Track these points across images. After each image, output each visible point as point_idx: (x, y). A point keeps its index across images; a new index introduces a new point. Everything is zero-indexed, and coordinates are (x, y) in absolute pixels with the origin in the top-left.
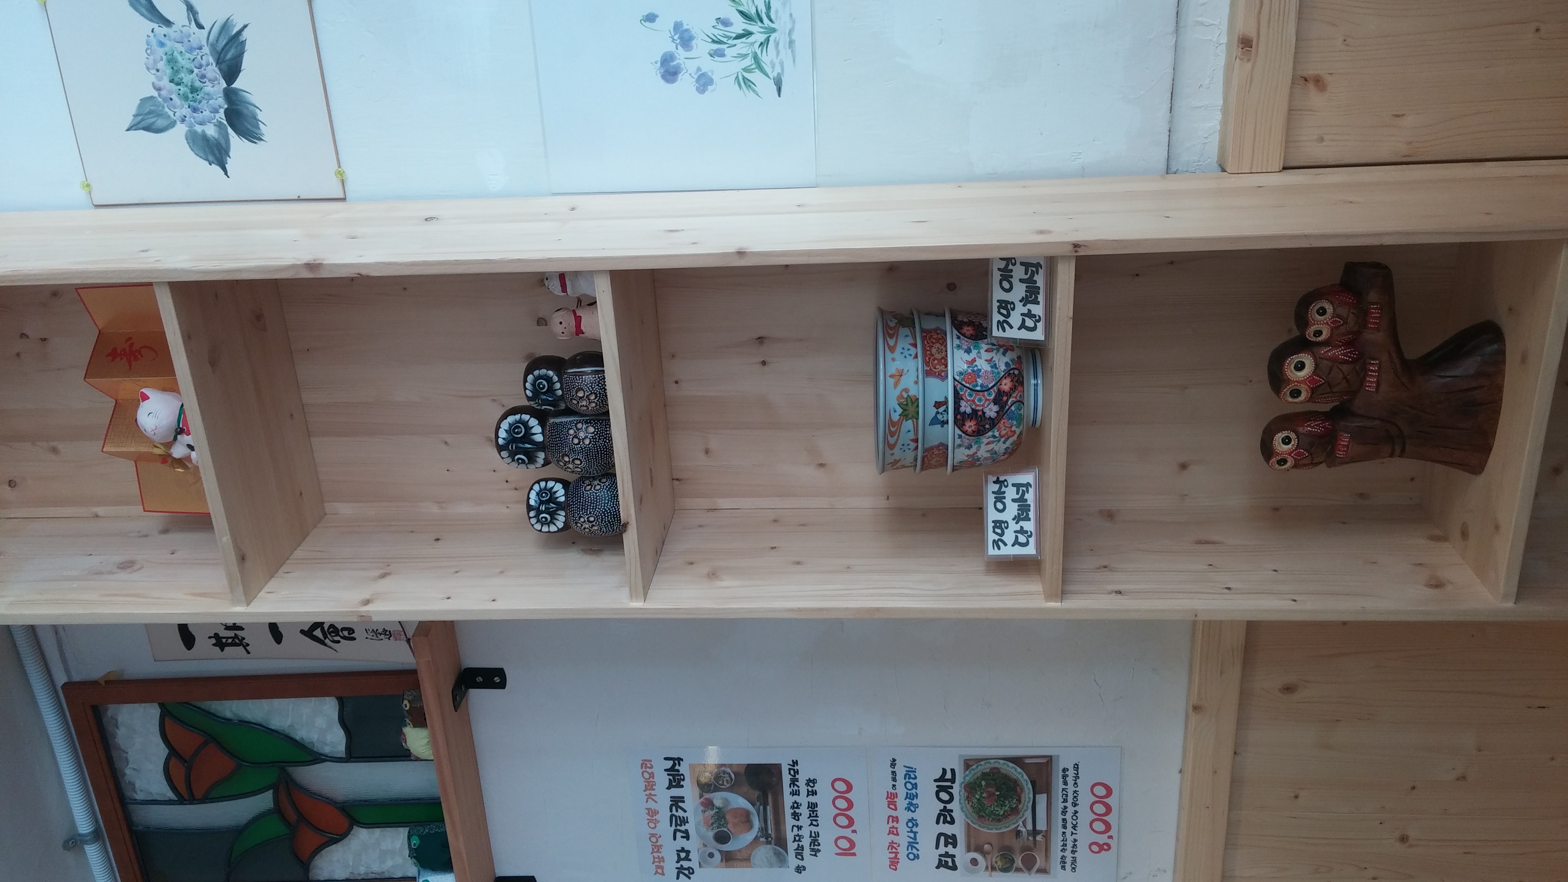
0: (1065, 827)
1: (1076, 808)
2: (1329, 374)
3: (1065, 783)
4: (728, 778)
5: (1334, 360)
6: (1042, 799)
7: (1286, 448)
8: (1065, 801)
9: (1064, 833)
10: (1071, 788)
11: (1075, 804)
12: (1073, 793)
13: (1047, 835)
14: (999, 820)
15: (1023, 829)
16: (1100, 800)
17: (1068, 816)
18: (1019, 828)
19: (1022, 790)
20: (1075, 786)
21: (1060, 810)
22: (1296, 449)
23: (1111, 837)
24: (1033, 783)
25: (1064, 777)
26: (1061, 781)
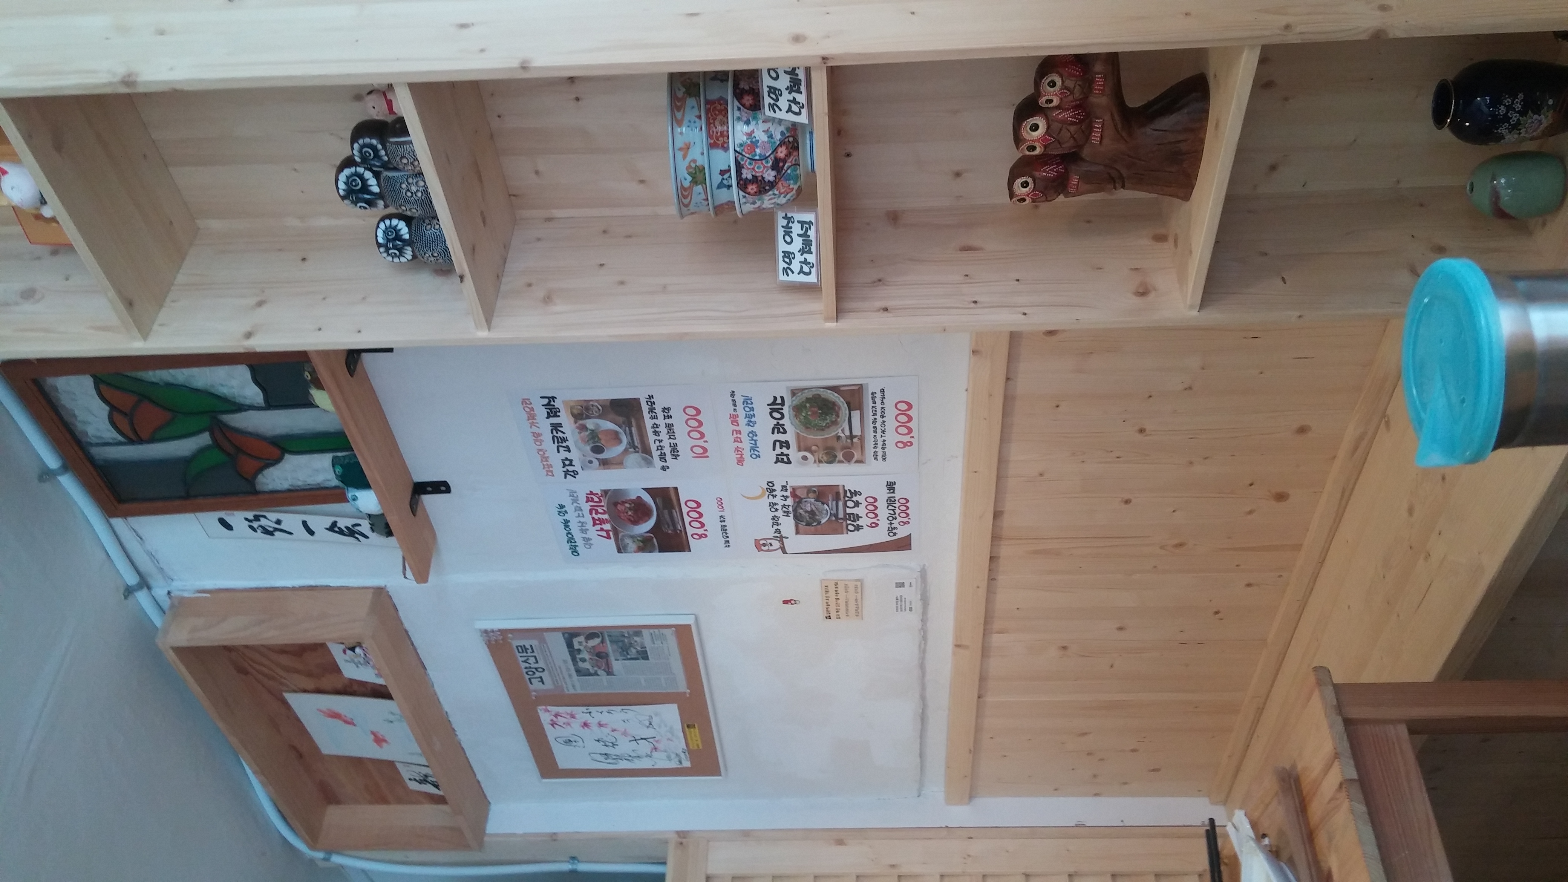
0: (875, 432)
1: (884, 419)
2: (1059, 133)
3: (874, 402)
4: (597, 409)
5: (1064, 122)
6: (856, 415)
7: (1024, 190)
8: (875, 414)
9: (875, 436)
10: (879, 406)
11: (883, 417)
12: (880, 409)
13: (862, 438)
14: (823, 430)
15: (842, 435)
16: (903, 412)
17: (878, 425)
18: (839, 434)
19: (839, 408)
20: (883, 404)
21: (871, 421)
22: (1033, 191)
23: (912, 437)
24: (848, 404)
25: (873, 398)
26: (871, 401)
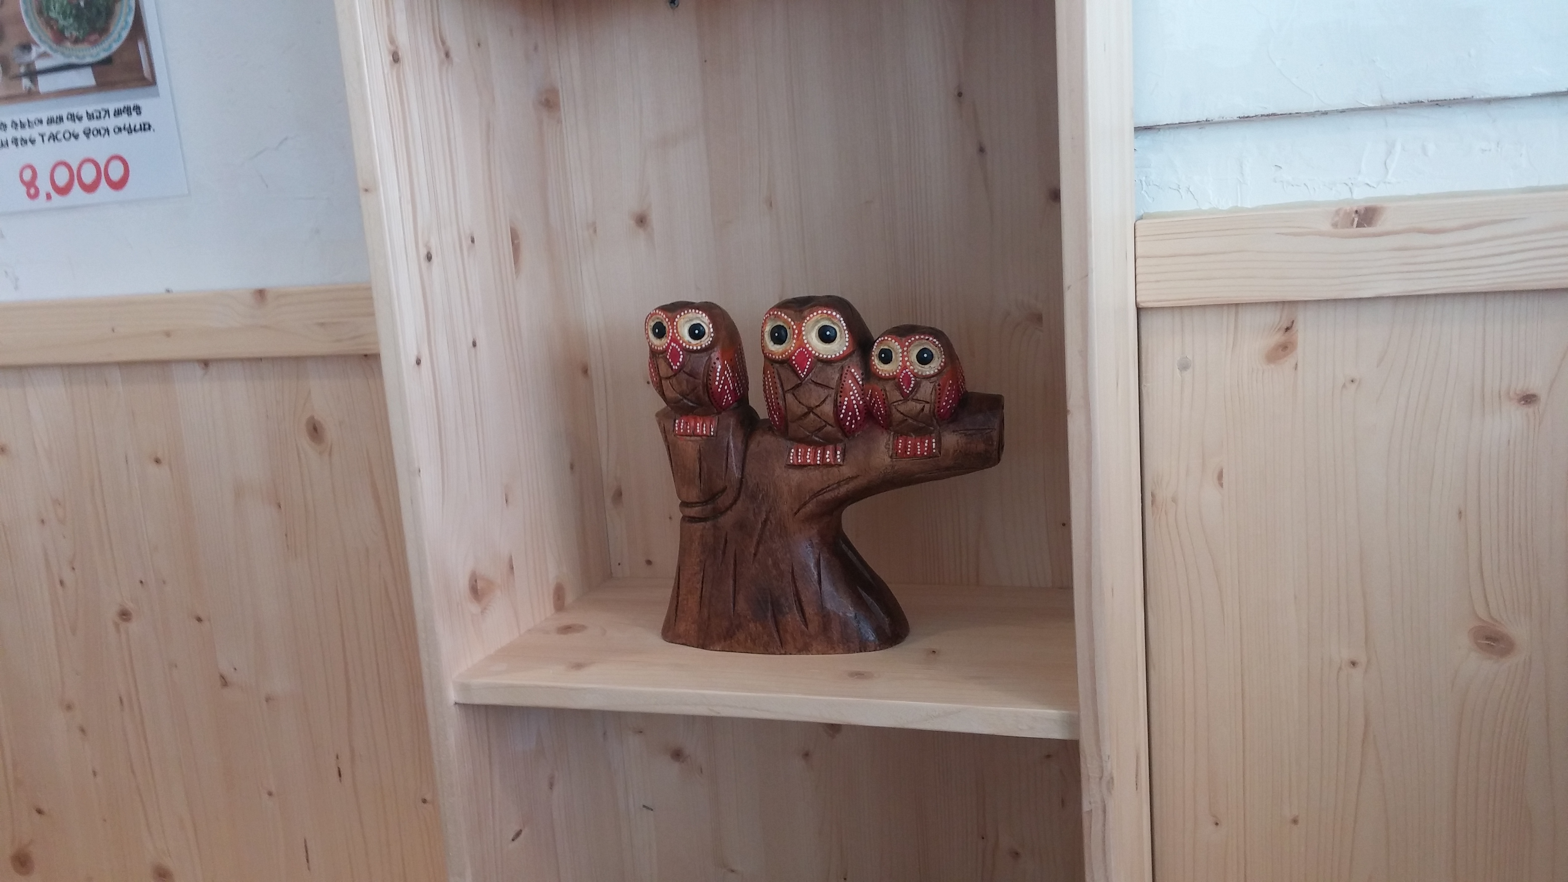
0: (50, 121)
1: (82, 136)
2: (816, 384)
3: (118, 113)
5: (841, 390)
6: (86, 78)
7: (684, 332)
8: (90, 117)
9: (41, 122)
10: (111, 122)
11: (87, 133)
12: (105, 126)
13: (32, 95)
14: (40, 12)
15: (34, 55)
16: (102, 173)
17: (68, 125)
18: (34, 48)
19: (95, 43)
20: (117, 130)
21: (74, 111)
22: (684, 349)
23: (49, 197)
24: (108, 61)
25: (128, 110)
26: (121, 105)
